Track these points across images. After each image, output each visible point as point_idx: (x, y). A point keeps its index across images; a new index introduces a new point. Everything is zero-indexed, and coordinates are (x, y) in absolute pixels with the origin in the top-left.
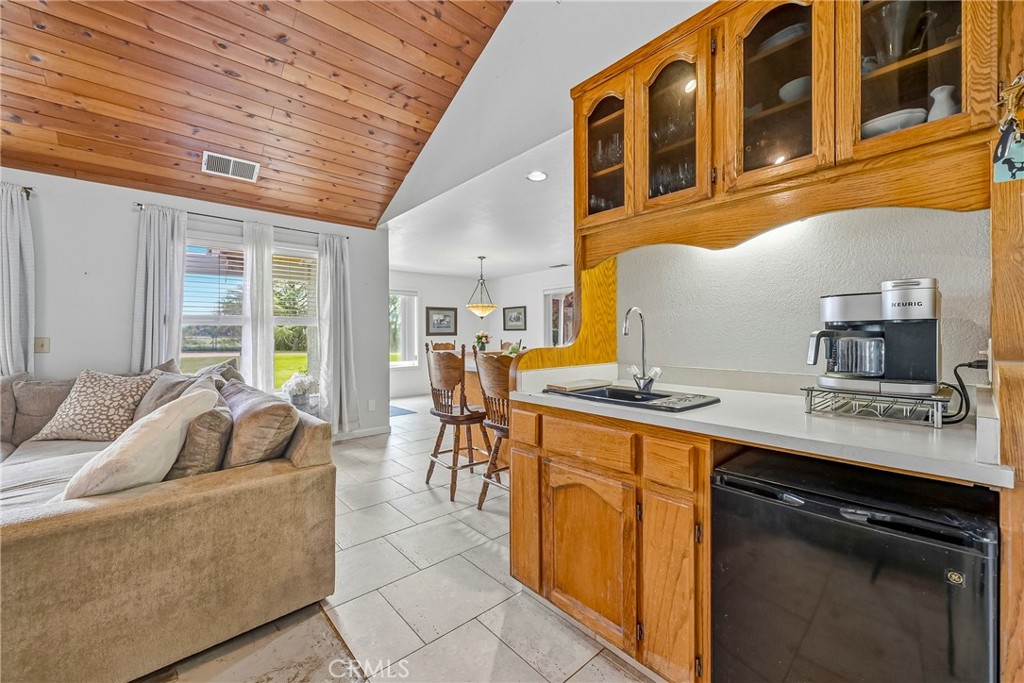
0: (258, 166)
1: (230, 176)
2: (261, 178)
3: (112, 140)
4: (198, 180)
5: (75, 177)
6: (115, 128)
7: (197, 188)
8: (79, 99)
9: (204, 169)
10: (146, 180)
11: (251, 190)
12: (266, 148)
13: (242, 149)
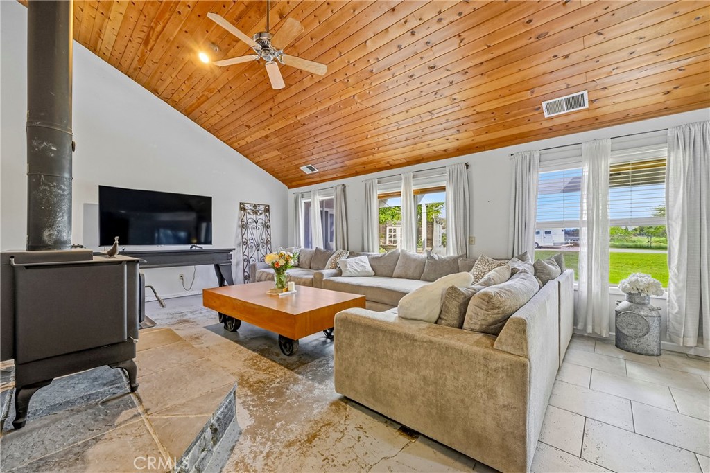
0: (585, 93)
1: (566, 112)
2: (593, 101)
3: (493, 122)
4: (546, 124)
5: (485, 150)
6: (492, 115)
7: (547, 131)
8: (474, 108)
9: (546, 115)
10: (517, 138)
11: (587, 115)
12: (588, 74)
13: (568, 86)
